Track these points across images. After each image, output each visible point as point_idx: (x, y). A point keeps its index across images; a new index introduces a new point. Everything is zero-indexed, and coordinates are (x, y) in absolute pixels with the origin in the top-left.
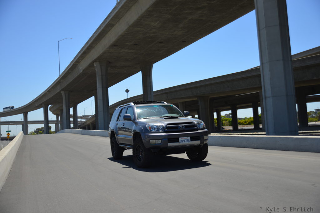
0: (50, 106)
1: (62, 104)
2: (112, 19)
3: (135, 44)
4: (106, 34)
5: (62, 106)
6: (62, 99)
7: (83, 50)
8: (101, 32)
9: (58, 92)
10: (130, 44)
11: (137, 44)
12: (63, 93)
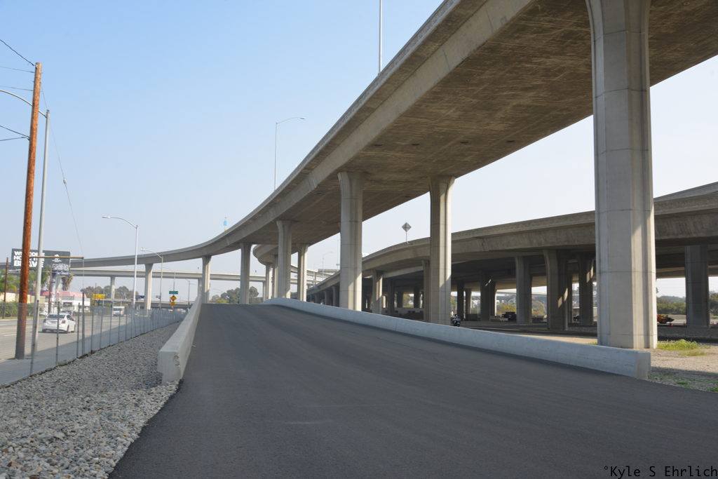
0: (253, 246)
1: (278, 244)
2: (370, 100)
3: (414, 145)
4: (361, 123)
5: (277, 248)
6: (277, 234)
7: (318, 150)
8: (351, 120)
9: (271, 222)
10: (403, 144)
11: (418, 145)
12: (279, 224)
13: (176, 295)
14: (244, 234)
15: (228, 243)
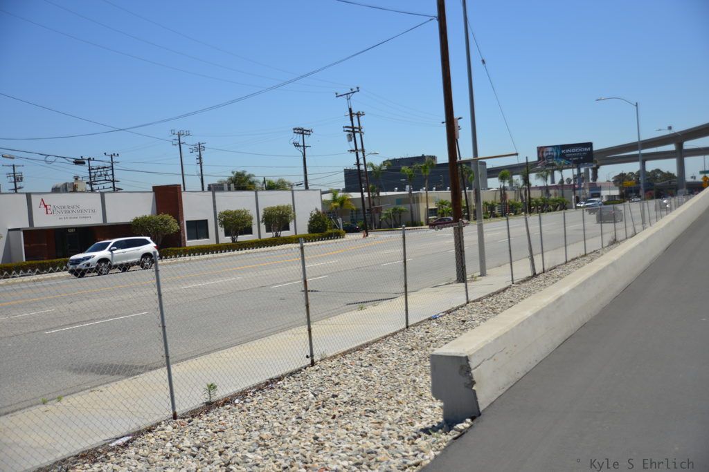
13: (707, 175)
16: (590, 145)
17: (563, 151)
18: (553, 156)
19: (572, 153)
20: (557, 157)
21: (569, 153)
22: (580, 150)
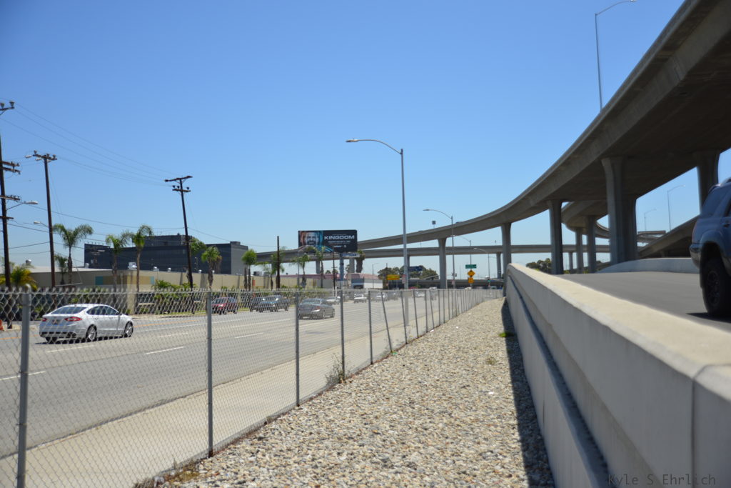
9: (594, 163)
12: (606, 163)
13: (473, 270)
14: (553, 188)
15: (532, 203)
16: (354, 233)
17: (326, 238)
18: (315, 242)
19: (335, 240)
20: (319, 243)
21: (332, 240)
22: (344, 237)
